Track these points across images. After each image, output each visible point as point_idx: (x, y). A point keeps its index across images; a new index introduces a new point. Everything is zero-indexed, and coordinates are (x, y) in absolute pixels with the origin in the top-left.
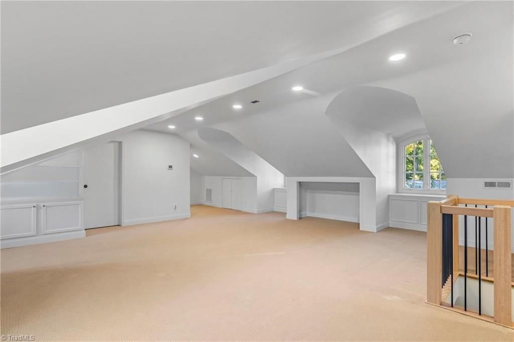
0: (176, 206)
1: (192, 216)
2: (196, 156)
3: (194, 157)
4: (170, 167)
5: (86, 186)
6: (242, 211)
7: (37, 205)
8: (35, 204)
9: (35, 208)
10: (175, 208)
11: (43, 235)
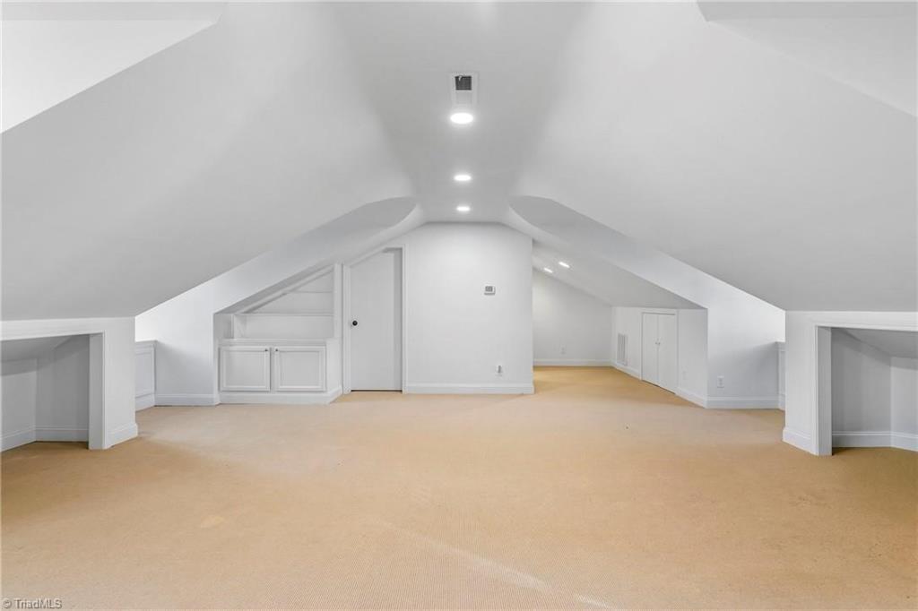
0: (500, 367)
1: (536, 391)
2: (564, 265)
3: (561, 266)
4: (489, 289)
5: (355, 323)
6: (677, 394)
7: (271, 349)
8: (268, 347)
9: (268, 353)
10: (499, 371)
11: (278, 391)
